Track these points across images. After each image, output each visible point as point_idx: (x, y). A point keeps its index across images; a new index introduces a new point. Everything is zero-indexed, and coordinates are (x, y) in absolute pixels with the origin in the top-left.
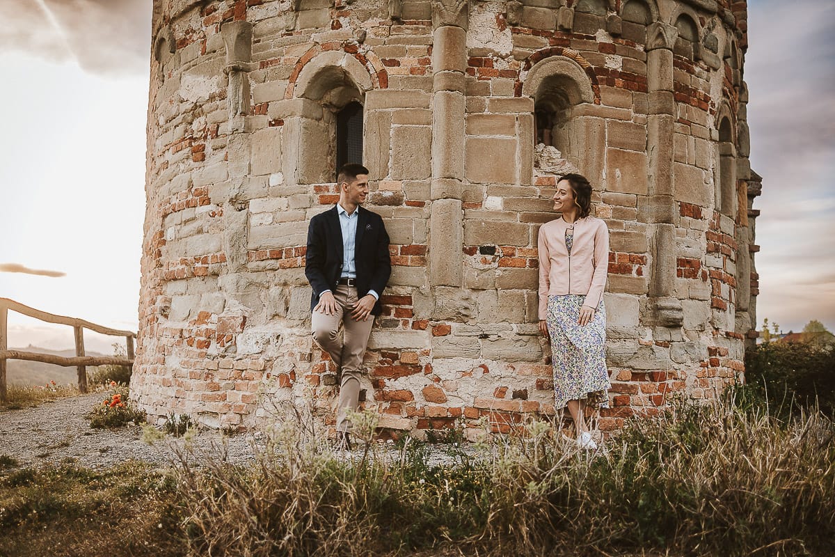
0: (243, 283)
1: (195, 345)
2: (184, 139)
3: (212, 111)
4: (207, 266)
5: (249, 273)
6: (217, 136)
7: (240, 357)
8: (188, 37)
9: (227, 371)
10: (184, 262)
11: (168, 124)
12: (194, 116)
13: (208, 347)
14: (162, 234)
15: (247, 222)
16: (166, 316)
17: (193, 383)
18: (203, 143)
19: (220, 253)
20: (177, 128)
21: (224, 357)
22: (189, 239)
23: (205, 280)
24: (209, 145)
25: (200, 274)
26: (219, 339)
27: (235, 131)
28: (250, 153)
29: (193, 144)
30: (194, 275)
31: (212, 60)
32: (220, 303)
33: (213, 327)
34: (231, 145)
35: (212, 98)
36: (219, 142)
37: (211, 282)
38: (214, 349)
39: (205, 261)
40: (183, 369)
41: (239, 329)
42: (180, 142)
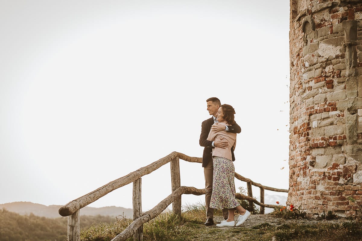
0: (355, 149)
1: (332, 179)
2: (321, 76)
3: (337, 64)
4: (336, 141)
5: (358, 145)
6: (340, 77)
7: (355, 184)
8: (322, 23)
9: (349, 191)
10: (323, 139)
11: (312, 67)
12: (327, 65)
13: (339, 180)
14: (308, 124)
15: (357, 121)
16: (313, 166)
17: (332, 197)
18: (332, 79)
19: (343, 135)
20: (317, 70)
21: (347, 184)
22: (326, 128)
23: (335, 148)
24: (335, 81)
25: (333, 145)
26: (344, 176)
27: (350, 75)
28: (358, 86)
29: (326, 79)
30: (329, 145)
31: (337, 37)
32: (344, 159)
33: (341, 171)
34: (348, 82)
35: (337, 57)
36: (341, 79)
37: (338, 150)
38: (341, 181)
39: (335, 139)
40: (326, 191)
41: (354, 172)
42: (319, 77)
